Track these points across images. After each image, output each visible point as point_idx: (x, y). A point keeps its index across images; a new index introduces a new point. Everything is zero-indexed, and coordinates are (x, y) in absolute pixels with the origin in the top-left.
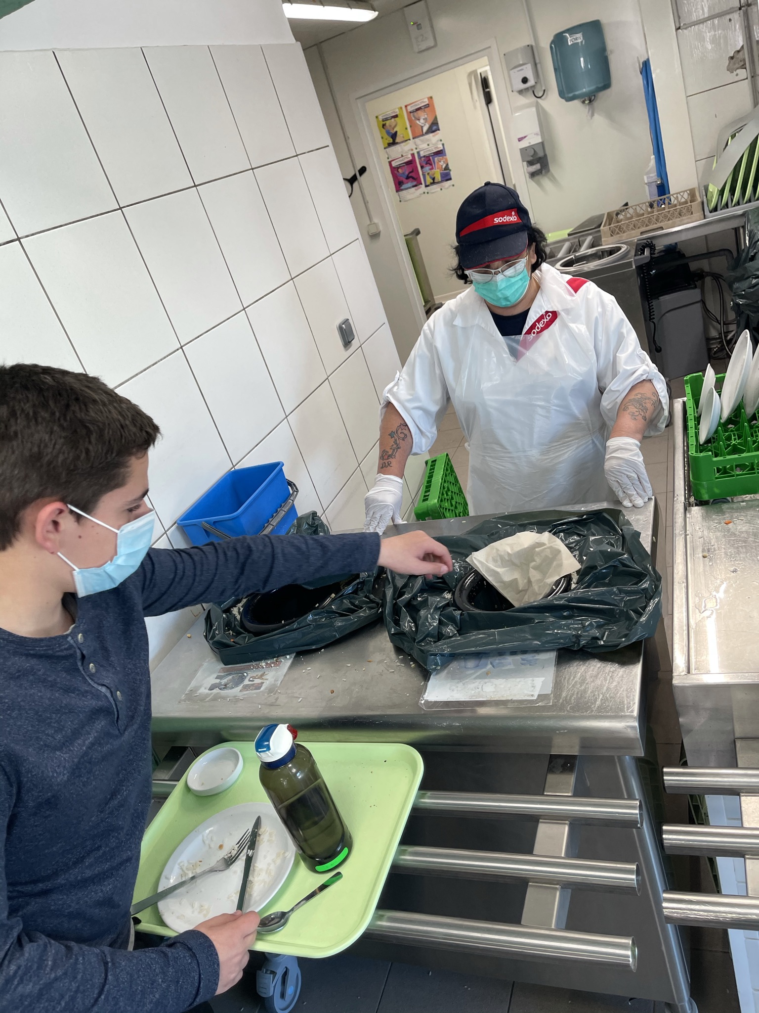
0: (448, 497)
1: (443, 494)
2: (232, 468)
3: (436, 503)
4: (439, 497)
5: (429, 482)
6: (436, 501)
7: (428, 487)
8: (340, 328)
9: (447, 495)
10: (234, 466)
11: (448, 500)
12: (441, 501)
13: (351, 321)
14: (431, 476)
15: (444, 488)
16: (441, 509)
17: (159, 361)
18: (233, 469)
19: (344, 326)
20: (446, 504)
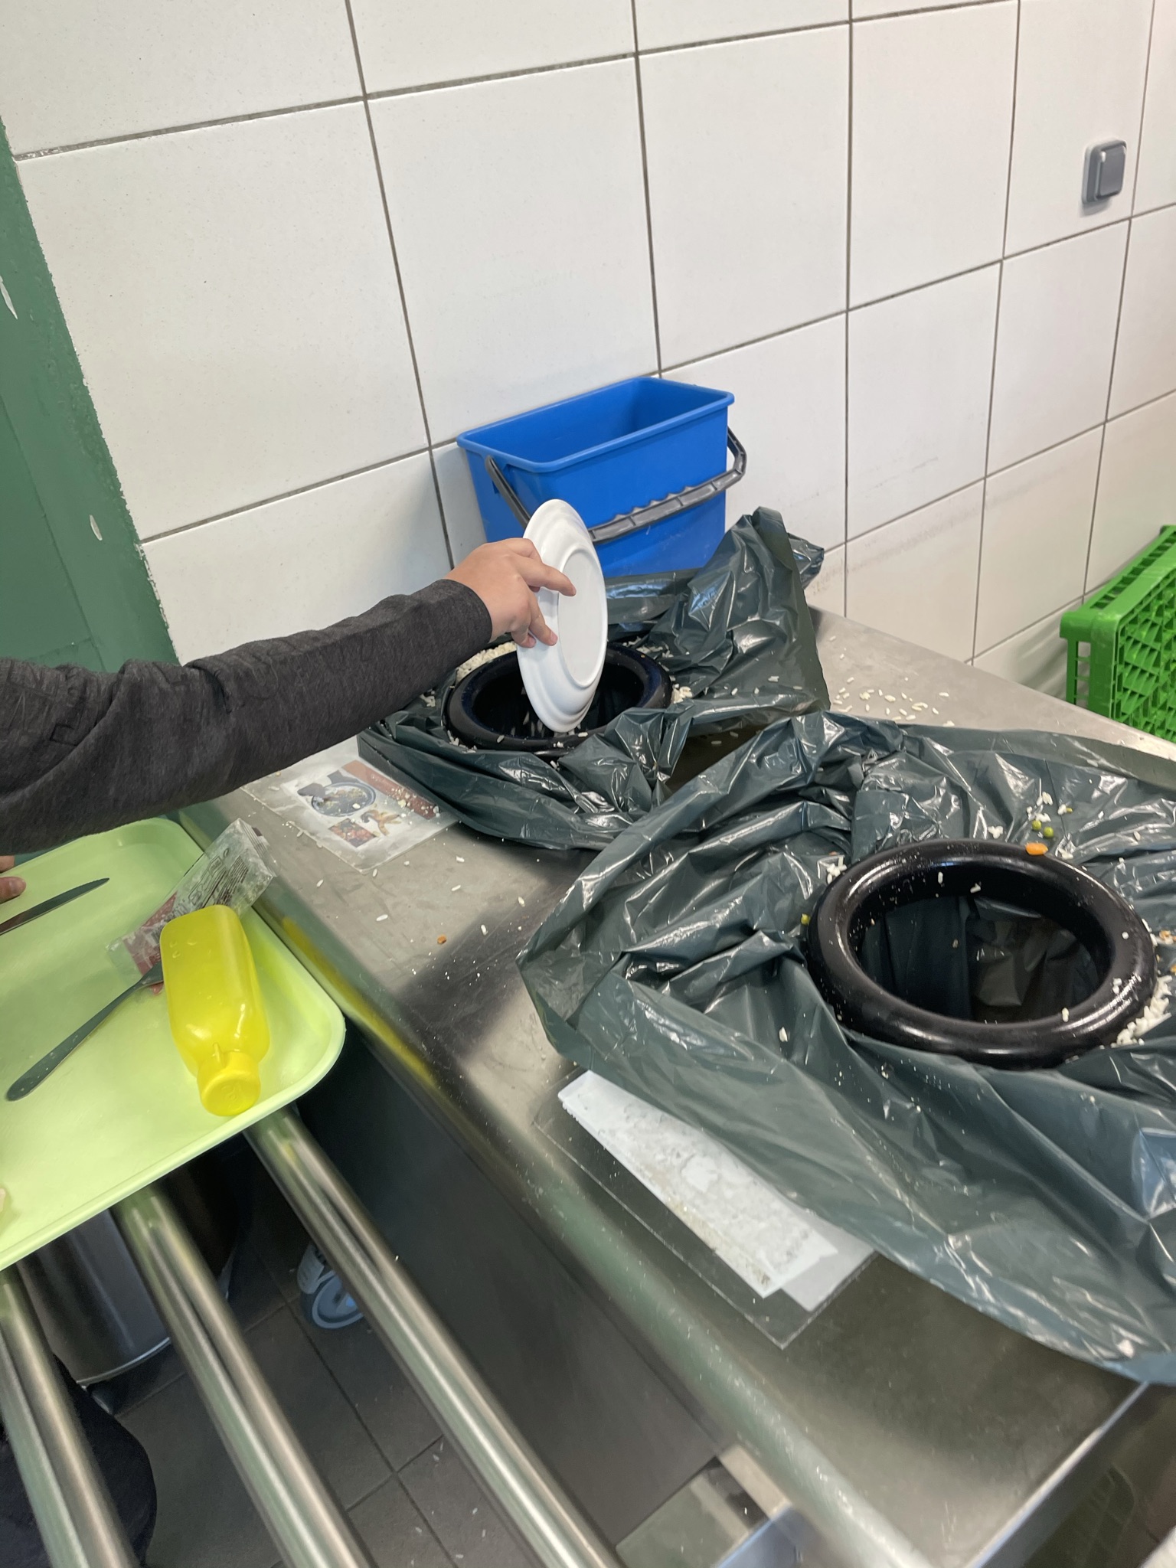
0: (1159, 621)
1: (1147, 609)
2: (654, 373)
3: (1113, 623)
4: (1132, 612)
5: (1136, 572)
6: (1118, 617)
7: (1126, 581)
8: (1093, 157)
9: (1159, 613)
10: (660, 371)
11: (1154, 625)
12: (1134, 621)
13: (1130, 154)
14: (1147, 563)
15: (1160, 597)
16: (1121, 640)
17: (561, 66)
18: (656, 376)
19: (1104, 154)
20: (1144, 633)
